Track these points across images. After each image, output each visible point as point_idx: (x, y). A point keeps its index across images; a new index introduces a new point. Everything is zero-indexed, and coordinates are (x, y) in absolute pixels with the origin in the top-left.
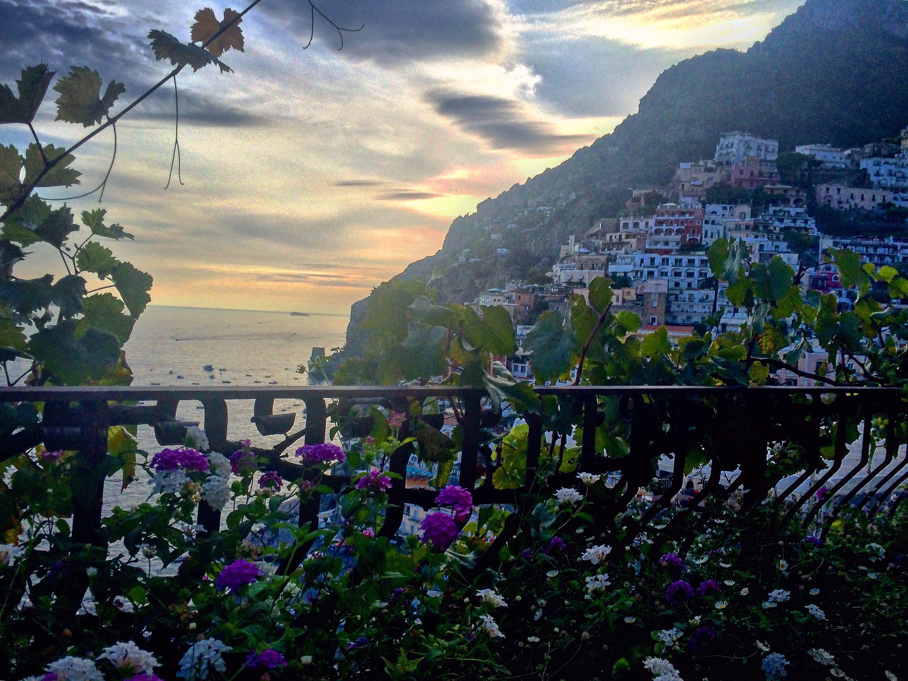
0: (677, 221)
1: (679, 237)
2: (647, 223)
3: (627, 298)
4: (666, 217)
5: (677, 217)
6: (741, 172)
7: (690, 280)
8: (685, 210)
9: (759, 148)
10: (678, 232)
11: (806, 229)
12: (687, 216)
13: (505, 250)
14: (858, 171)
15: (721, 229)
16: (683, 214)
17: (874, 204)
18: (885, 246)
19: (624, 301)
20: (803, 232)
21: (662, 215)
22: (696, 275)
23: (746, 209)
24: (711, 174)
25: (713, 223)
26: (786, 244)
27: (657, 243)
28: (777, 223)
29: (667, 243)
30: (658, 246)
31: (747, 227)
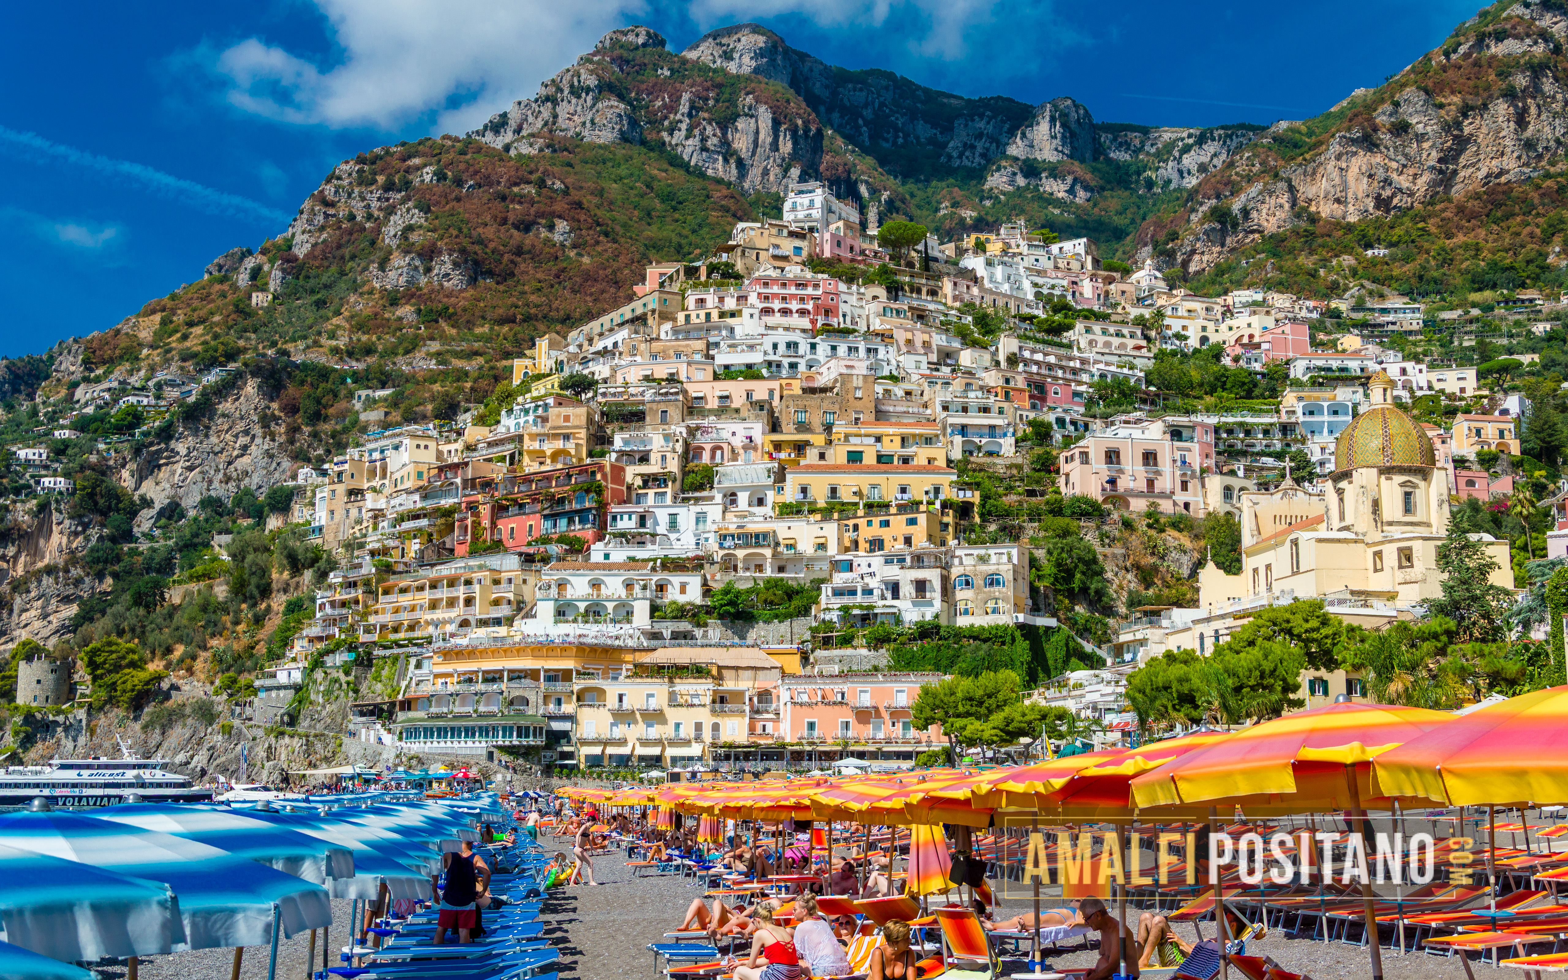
0: (795, 296)
1: (806, 320)
5: (793, 290)
8: (803, 281)
12: (810, 291)
13: (63, 482)
16: (802, 286)
17: (1010, 314)
21: (767, 285)
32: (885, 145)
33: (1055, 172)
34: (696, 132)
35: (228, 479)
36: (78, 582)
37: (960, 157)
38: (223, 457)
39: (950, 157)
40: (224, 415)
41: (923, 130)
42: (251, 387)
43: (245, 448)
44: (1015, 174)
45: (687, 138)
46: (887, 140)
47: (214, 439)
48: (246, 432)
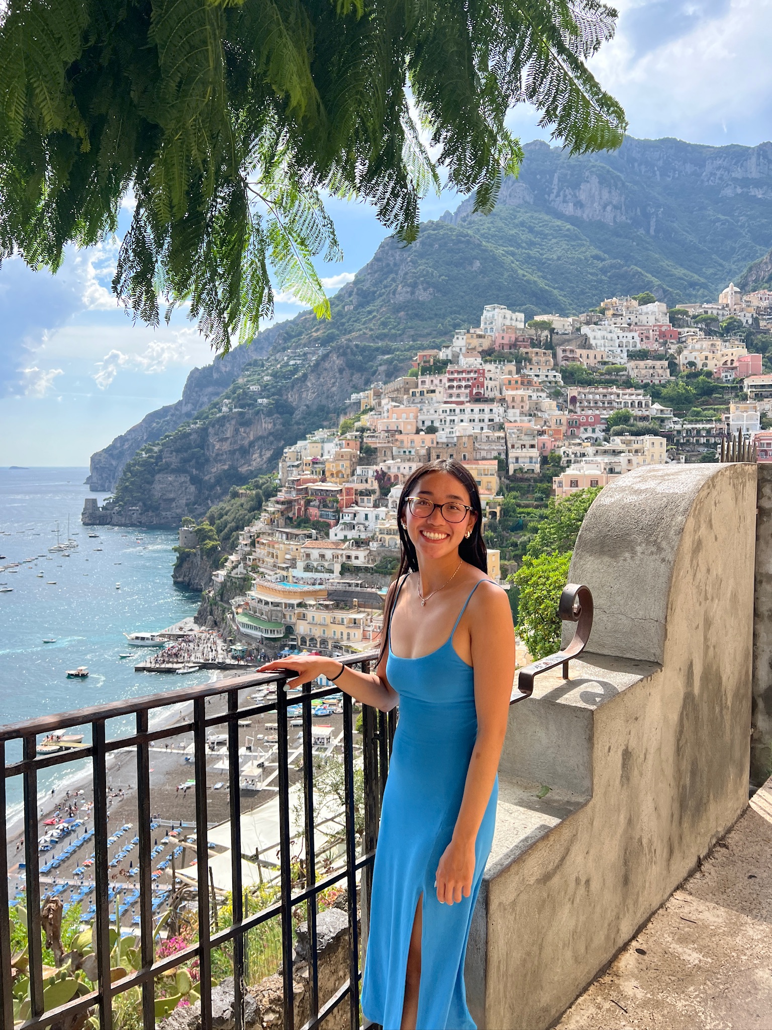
0: (464, 379)
1: (468, 391)
2: (441, 381)
3: (440, 441)
4: (456, 375)
5: (464, 375)
6: (503, 338)
7: (482, 424)
8: (469, 369)
9: (511, 319)
10: (466, 387)
11: (556, 382)
12: (472, 375)
13: (265, 401)
14: (582, 336)
15: (497, 383)
16: (469, 372)
17: (596, 361)
18: (611, 394)
19: (437, 443)
20: (553, 385)
21: (452, 373)
22: (486, 420)
23: (512, 367)
24: (481, 340)
25: (491, 379)
26: (544, 395)
27: (451, 396)
28: (536, 379)
29: (458, 396)
30: (454, 399)
31: (517, 382)
32: (669, 179)
33: (758, 184)
34: (562, 193)
35: (328, 397)
36: (271, 443)
37: (708, 181)
38: (325, 388)
39: (703, 181)
40: (326, 369)
41: (689, 168)
42: (334, 357)
43: (334, 383)
44: (735, 187)
45: (556, 197)
46: (669, 176)
47: (322, 380)
48: (334, 377)
